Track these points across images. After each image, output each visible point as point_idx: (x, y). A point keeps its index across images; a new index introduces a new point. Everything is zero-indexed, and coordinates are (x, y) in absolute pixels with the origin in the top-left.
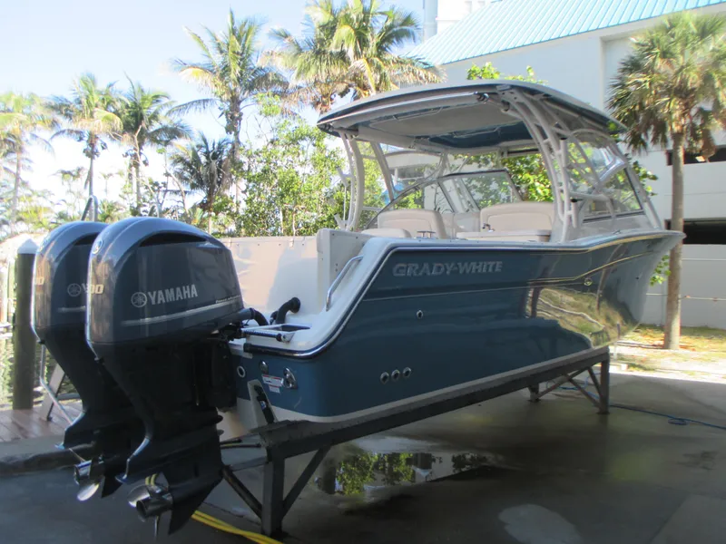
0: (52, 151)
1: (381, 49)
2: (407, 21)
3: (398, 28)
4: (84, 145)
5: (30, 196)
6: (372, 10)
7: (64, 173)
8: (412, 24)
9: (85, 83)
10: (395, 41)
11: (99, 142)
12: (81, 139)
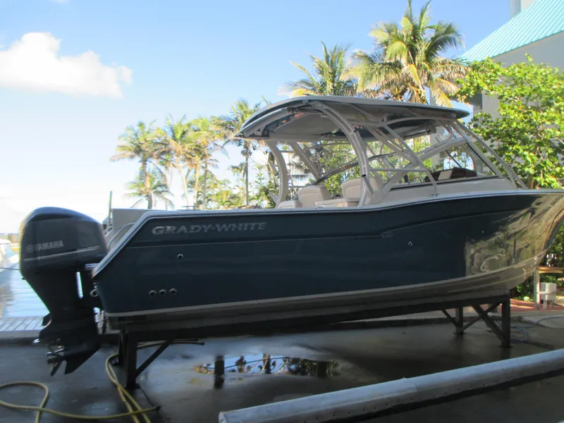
0: (226, 154)
1: (429, 54)
2: (449, 30)
3: (442, 37)
4: (242, 148)
5: (216, 184)
6: (421, 26)
7: (234, 167)
8: (453, 32)
9: (241, 106)
10: (440, 47)
11: (251, 145)
12: (240, 145)
